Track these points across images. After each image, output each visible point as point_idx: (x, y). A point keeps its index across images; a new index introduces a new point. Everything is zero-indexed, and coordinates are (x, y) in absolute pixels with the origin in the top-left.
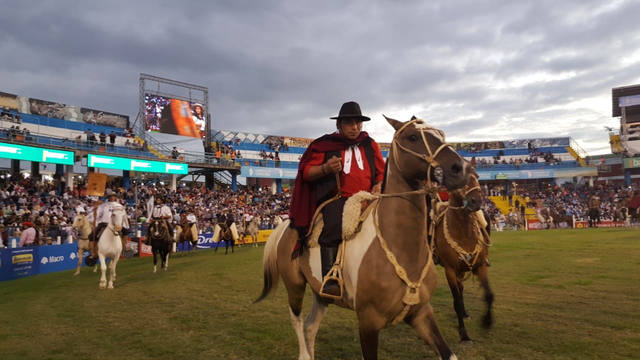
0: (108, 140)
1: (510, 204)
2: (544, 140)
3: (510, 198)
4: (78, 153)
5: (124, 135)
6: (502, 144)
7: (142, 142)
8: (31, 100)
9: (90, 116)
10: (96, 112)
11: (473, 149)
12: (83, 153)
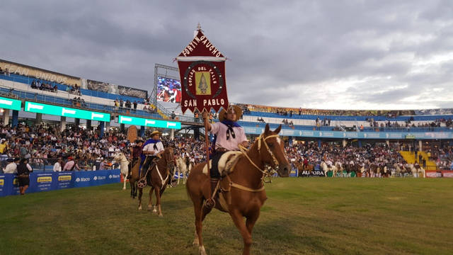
0: (132, 106)
1: (416, 157)
2: (446, 110)
3: (416, 153)
4: (113, 114)
5: (144, 103)
6: (413, 112)
7: (154, 108)
8: (88, 81)
9: (124, 91)
10: (127, 88)
11: (390, 115)
12: (117, 115)
